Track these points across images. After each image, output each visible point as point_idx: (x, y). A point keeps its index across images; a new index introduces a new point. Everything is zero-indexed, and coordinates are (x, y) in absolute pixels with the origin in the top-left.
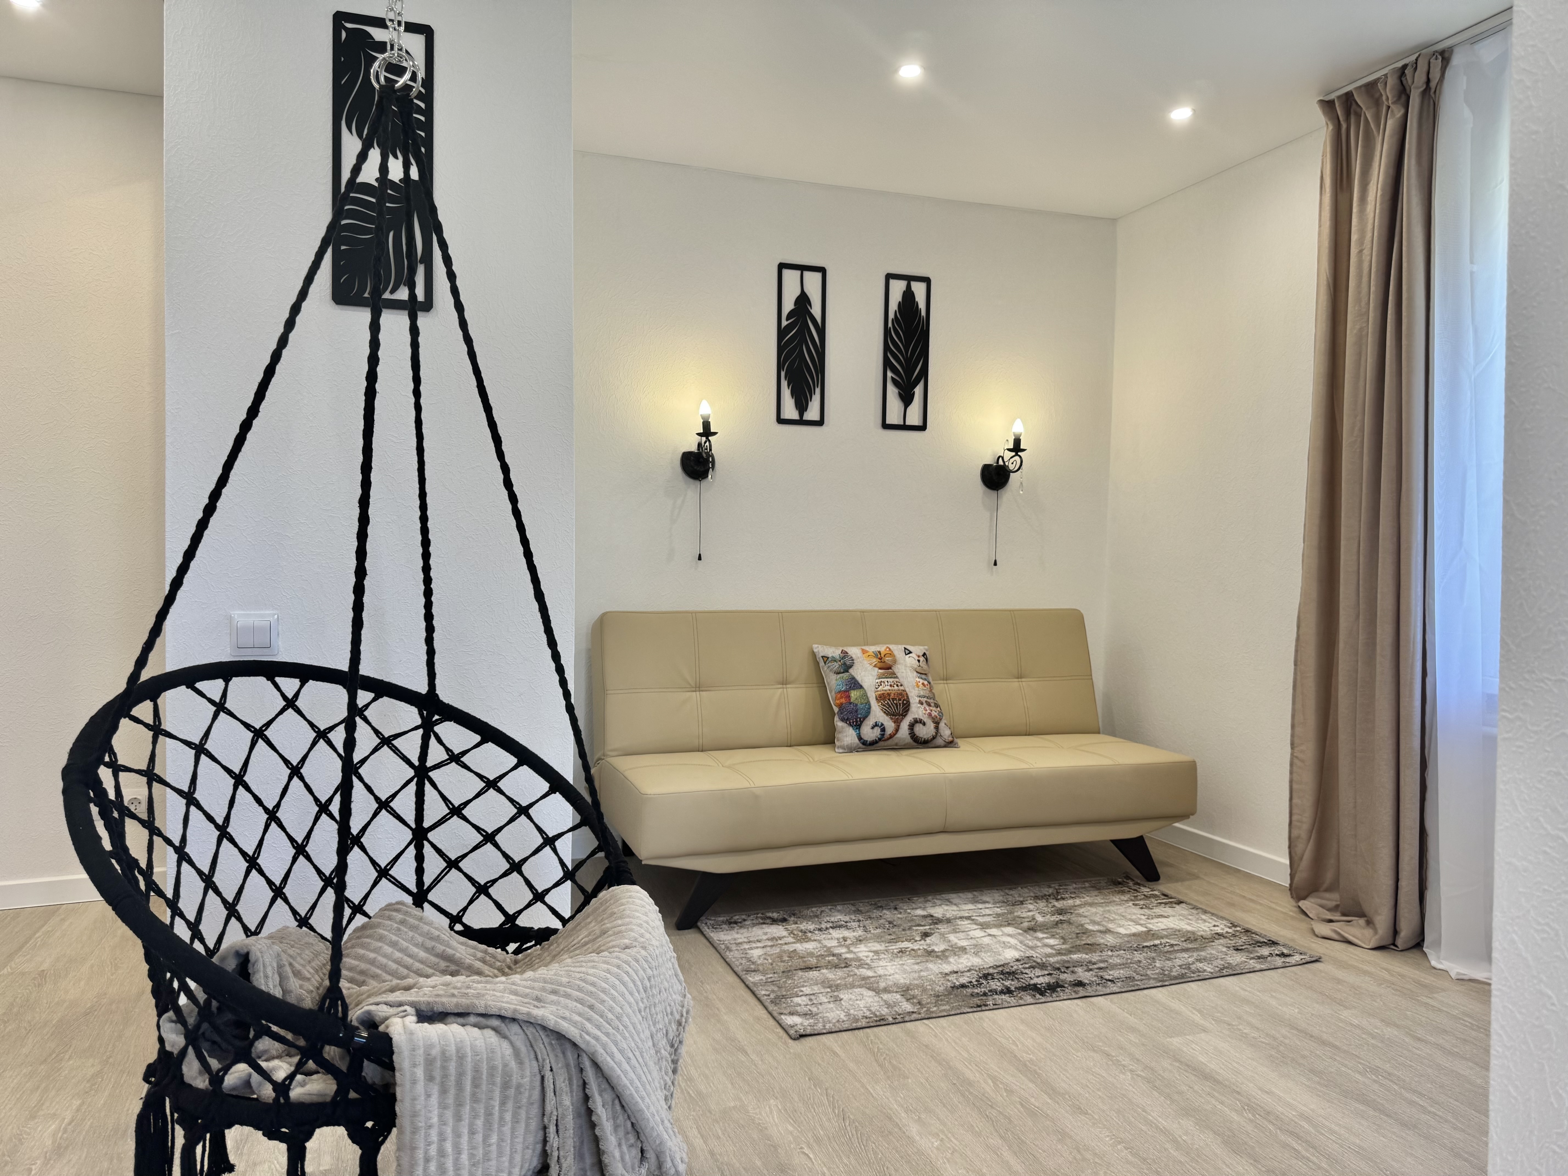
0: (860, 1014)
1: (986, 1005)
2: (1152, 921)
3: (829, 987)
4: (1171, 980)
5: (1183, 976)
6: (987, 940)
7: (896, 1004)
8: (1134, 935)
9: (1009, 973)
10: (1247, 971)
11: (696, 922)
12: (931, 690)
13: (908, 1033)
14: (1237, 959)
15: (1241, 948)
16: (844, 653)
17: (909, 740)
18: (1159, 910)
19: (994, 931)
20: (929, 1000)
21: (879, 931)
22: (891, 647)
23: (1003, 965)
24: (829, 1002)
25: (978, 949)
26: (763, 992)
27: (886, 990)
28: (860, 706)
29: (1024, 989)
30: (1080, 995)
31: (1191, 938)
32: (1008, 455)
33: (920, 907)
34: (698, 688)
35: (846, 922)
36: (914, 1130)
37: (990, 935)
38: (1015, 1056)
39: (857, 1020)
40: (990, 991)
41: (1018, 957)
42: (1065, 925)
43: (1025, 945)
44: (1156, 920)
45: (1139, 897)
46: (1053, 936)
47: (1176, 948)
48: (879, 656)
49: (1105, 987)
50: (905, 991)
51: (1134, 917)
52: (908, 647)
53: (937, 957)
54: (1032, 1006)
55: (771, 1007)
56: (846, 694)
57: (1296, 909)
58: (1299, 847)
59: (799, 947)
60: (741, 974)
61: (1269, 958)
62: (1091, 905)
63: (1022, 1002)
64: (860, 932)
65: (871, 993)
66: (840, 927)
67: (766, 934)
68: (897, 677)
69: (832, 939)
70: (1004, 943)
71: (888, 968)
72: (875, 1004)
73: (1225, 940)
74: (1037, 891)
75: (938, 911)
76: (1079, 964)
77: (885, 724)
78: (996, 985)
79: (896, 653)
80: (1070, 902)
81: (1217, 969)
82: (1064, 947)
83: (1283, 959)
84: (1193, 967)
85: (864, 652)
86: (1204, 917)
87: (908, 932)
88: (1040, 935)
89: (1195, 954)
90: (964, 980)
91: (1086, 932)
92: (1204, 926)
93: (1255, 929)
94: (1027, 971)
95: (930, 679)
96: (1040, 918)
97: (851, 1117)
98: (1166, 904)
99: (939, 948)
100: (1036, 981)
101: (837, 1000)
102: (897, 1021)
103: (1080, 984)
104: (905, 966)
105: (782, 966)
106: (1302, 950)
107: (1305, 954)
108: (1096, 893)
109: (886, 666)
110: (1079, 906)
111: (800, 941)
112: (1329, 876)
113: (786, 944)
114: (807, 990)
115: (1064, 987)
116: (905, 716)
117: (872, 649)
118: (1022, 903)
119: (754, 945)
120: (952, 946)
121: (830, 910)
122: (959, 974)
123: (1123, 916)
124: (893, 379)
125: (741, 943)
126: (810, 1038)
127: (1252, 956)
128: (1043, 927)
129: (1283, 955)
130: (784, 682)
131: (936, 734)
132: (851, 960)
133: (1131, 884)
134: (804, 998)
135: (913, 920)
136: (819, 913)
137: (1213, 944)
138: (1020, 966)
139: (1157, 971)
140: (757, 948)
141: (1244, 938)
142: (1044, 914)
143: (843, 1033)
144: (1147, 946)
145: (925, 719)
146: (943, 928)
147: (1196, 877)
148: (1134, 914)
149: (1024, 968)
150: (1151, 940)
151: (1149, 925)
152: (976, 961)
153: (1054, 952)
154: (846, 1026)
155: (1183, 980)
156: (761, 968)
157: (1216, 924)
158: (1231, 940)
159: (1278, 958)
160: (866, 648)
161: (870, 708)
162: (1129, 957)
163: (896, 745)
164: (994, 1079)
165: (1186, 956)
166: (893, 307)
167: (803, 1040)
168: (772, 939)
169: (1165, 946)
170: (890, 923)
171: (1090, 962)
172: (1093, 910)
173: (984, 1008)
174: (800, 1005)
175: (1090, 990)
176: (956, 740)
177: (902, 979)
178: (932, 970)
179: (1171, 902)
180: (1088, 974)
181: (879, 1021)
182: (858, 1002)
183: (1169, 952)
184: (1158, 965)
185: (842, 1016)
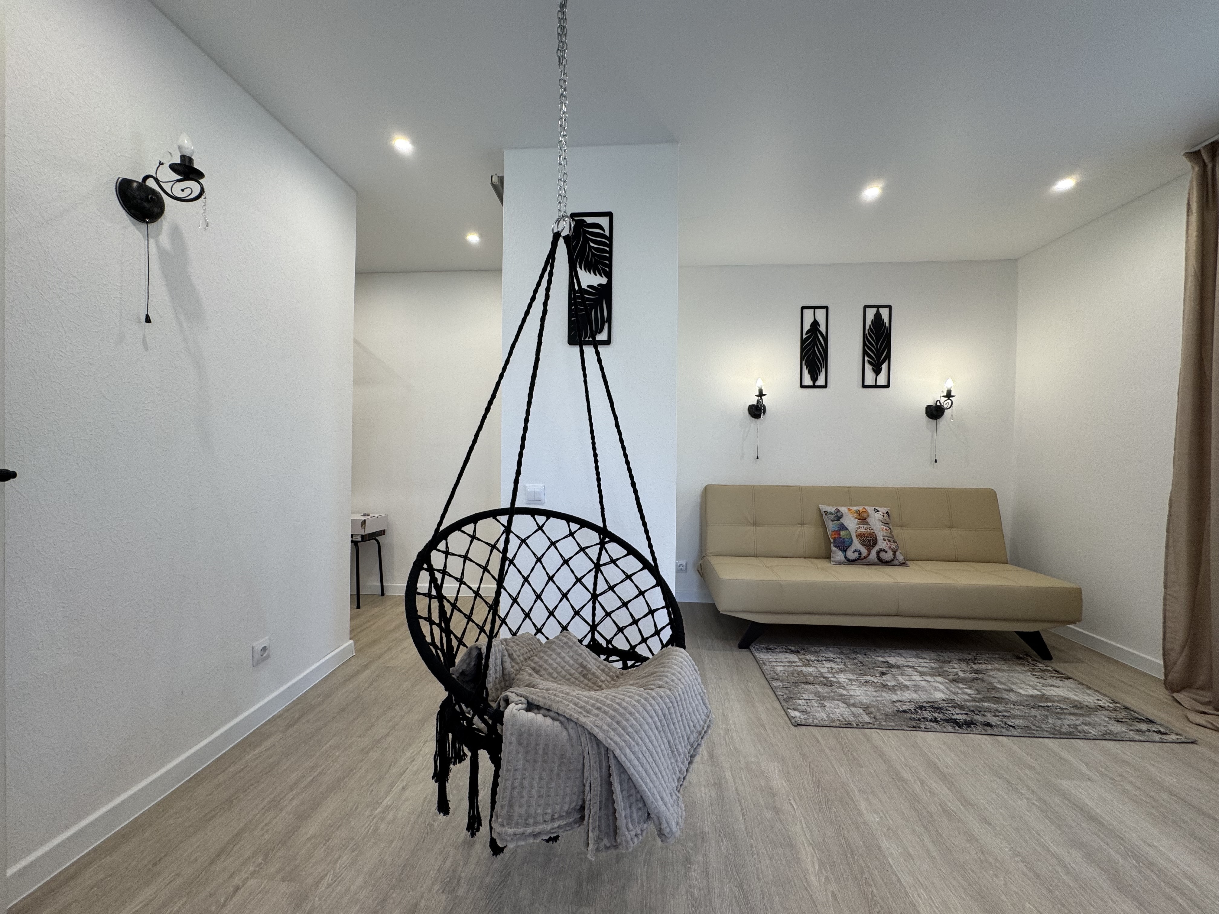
0: (836, 718)
1: (919, 728)
2: (1046, 688)
3: (819, 697)
4: (1061, 734)
5: (1070, 733)
6: (923, 683)
7: (859, 715)
8: (1032, 696)
9: (937, 708)
10: (1127, 739)
11: (750, 645)
12: (891, 533)
13: (865, 736)
14: (1118, 728)
15: (1121, 720)
16: (838, 510)
17: (876, 560)
18: (1053, 682)
19: (928, 678)
20: (881, 717)
21: (853, 667)
22: (866, 507)
23: (933, 702)
24: (818, 706)
25: (917, 688)
26: (780, 693)
27: (854, 705)
28: (846, 540)
29: (948, 721)
30: (989, 733)
31: (1077, 705)
32: (943, 400)
33: (881, 656)
34: (755, 524)
35: (834, 658)
36: (863, 805)
37: (925, 680)
38: (938, 768)
39: (833, 722)
40: (923, 718)
41: (944, 698)
42: (979, 681)
43: (950, 691)
44: (1049, 688)
45: (1036, 670)
46: (970, 688)
47: (1065, 711)
48: (858, 512)
49: (1008, 730)
50: (866, 708)
51: (1032, 683)
52: (877, 508)
53: (889, 689)
54: (952, 734)
55: (783, 703)
56: (838, 532)
57: (1172, 698)
58: (1173, 655)
59: (804, 669)
60: (769, 679)
61: (1147, 733)
62: (999, 670)
63: (945, 730)
64: (842, 666)
65: (845, 706)
66: (830, 661)
67: (786, 658)
68: (869, 525)
69: (824, 668)
70: (935, 687)
71: (857, 691)
72: (846, 713)
73: (1106, 712)
74: (961, 656)
75: (892, 660)
76: (989, 710)
77: (861, 550)
78: (927, 714)
79: (869, 511)
80: (984, 666)
81: (1100, 733)
82: (977, 696)
83: (1160, 736)
84: (1079, 728)
85: (849, 510)
86: (1088, 692)
87: (872, 670)
88: (961, 686)
89: (1081, 719)
90: (905, 708)
91: (994, 688)
92: (1089, 699)
93: (1133, 708)
94: (950, 709)
95: (891, 527)
96: (961, 674)
97: (823, 785)
98: (1057, 677)
99: (891, 684)
100: (955, 717)
101: (823, 706)
102: (859, 727)
103: (989, 725)
104: (868, 692)
105: (792, 679)
106: (1178, 731)
107: (1180, 735)
108: (1003, 663)
109: (863, 518)
110: (991, 670)
111: (805, 665)
112: (1201, 679)
113: (797, 666)
114: (806, 696)
115: (976, 725)
116: (874, 547)
117: (855, 508)
118: (949, 662)
119: (779, 664)
120: (899, 684)
121: (825, 649)
122: (903, 703)
123: (1023, 681)
124: (868, 361)
125: (772, 662)
126: (804, 727)
127: (1131, 728)
128: (963, 681)
129: (1159, 732)
130: (803, 524)
131: (894, 558)
132: (834, 682)
133: (1030, 660)
134: (803, 701)
135: (875, 663)
136: (818, 650)
137: (1097, 713)
138: (946, 705)
139: (1050, 726)
140: (780, 666)
141: (1124, 713)
142: (964, 672)
143: (825, 728)
144: (1042, 706)
145: (887, 549)
146: (894, 671)
147: (1082, 662)
148: (1033, 681)
149: (948, 706)
150: (1045, 702)
151: (1043, 691)
152: (915, 696)
153: (970, 699)
154: (827, 723)
155: (1071, 737)
156: (781, 678)
157: (1099, 698)
158: (1112, 713)
159: (1155, 734)
160: (851, 508)
161: (852, 541)
162: (1027, 711)
163: (868, 562)
164: (922, 782)
165: (1074, 719)
166: (869, 322)
167: (799, 727)
168: (789, 662)
169: (1056, 708)
170: (861, 663)
171: (997, 710)
172: (1000, 674)
173: (918, 729)
174: (800, 705)
175: (996, 731)
176: (907, 562)
177: (865, 700)
178: (885, 697)
179: (1062, 677)
180: (995, 719)
181: (847, 724)
182: (836, 710)
183: (1060, 714)
184: (1050, 721)
185: (824, 717)
